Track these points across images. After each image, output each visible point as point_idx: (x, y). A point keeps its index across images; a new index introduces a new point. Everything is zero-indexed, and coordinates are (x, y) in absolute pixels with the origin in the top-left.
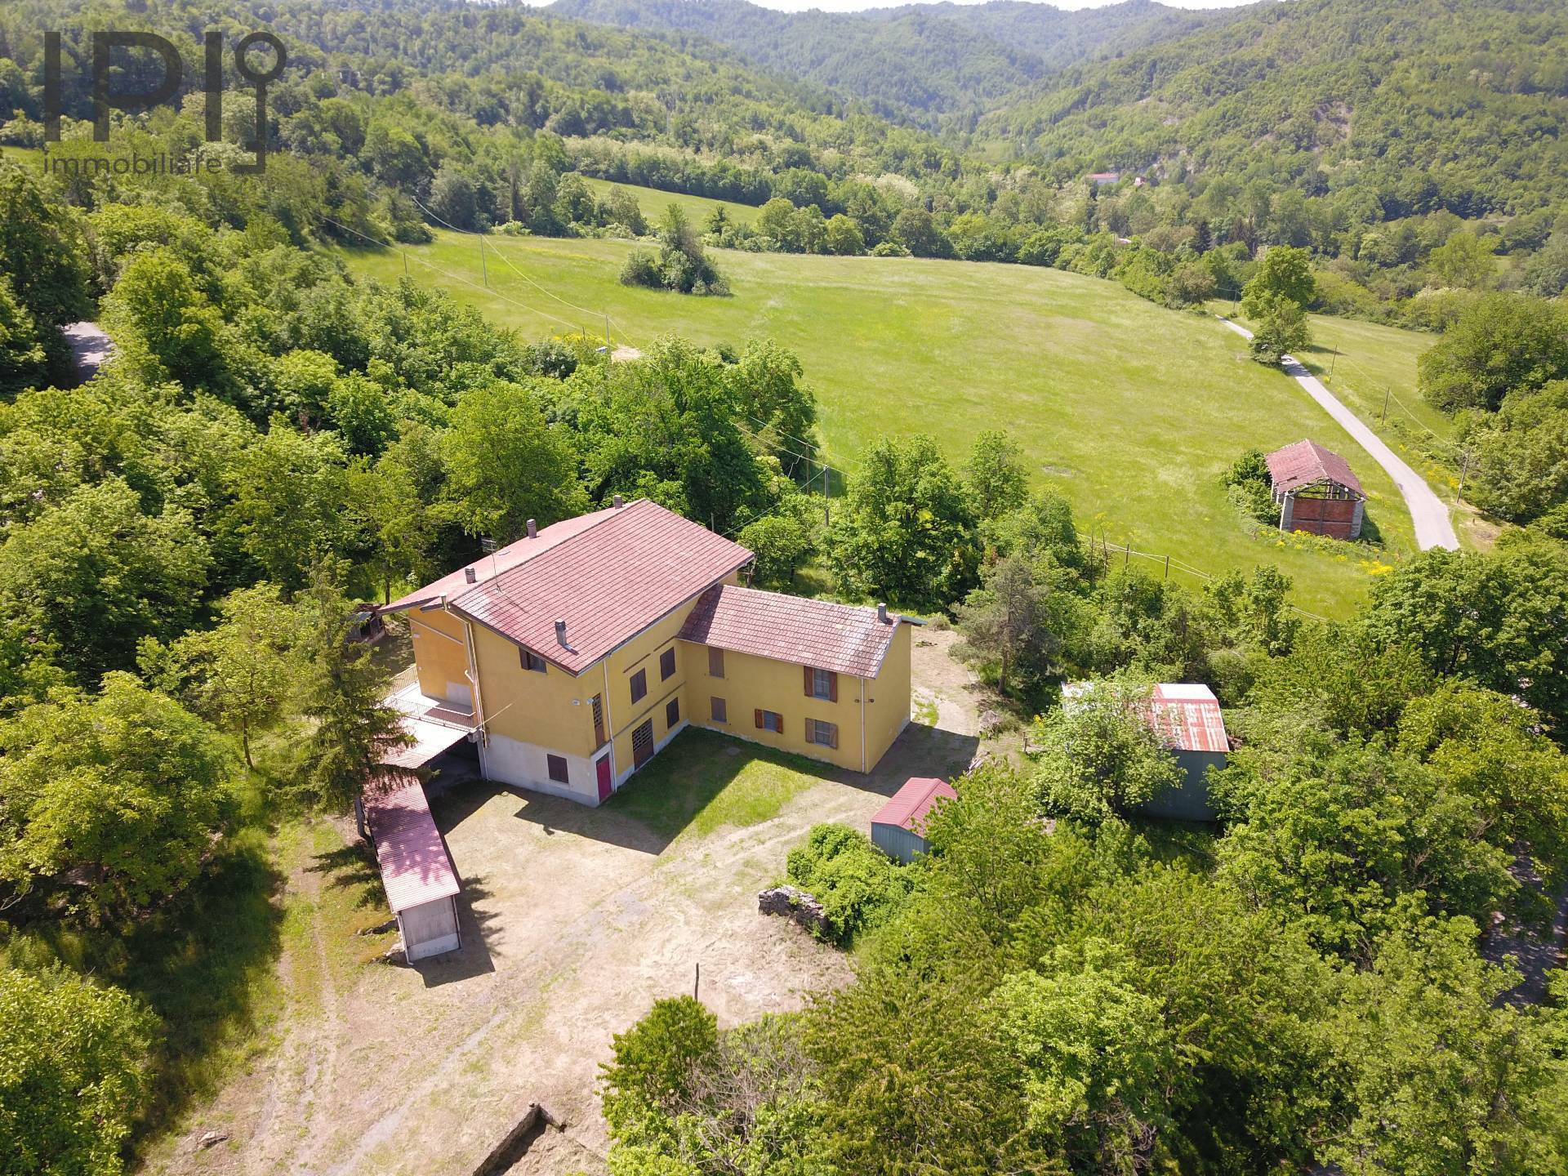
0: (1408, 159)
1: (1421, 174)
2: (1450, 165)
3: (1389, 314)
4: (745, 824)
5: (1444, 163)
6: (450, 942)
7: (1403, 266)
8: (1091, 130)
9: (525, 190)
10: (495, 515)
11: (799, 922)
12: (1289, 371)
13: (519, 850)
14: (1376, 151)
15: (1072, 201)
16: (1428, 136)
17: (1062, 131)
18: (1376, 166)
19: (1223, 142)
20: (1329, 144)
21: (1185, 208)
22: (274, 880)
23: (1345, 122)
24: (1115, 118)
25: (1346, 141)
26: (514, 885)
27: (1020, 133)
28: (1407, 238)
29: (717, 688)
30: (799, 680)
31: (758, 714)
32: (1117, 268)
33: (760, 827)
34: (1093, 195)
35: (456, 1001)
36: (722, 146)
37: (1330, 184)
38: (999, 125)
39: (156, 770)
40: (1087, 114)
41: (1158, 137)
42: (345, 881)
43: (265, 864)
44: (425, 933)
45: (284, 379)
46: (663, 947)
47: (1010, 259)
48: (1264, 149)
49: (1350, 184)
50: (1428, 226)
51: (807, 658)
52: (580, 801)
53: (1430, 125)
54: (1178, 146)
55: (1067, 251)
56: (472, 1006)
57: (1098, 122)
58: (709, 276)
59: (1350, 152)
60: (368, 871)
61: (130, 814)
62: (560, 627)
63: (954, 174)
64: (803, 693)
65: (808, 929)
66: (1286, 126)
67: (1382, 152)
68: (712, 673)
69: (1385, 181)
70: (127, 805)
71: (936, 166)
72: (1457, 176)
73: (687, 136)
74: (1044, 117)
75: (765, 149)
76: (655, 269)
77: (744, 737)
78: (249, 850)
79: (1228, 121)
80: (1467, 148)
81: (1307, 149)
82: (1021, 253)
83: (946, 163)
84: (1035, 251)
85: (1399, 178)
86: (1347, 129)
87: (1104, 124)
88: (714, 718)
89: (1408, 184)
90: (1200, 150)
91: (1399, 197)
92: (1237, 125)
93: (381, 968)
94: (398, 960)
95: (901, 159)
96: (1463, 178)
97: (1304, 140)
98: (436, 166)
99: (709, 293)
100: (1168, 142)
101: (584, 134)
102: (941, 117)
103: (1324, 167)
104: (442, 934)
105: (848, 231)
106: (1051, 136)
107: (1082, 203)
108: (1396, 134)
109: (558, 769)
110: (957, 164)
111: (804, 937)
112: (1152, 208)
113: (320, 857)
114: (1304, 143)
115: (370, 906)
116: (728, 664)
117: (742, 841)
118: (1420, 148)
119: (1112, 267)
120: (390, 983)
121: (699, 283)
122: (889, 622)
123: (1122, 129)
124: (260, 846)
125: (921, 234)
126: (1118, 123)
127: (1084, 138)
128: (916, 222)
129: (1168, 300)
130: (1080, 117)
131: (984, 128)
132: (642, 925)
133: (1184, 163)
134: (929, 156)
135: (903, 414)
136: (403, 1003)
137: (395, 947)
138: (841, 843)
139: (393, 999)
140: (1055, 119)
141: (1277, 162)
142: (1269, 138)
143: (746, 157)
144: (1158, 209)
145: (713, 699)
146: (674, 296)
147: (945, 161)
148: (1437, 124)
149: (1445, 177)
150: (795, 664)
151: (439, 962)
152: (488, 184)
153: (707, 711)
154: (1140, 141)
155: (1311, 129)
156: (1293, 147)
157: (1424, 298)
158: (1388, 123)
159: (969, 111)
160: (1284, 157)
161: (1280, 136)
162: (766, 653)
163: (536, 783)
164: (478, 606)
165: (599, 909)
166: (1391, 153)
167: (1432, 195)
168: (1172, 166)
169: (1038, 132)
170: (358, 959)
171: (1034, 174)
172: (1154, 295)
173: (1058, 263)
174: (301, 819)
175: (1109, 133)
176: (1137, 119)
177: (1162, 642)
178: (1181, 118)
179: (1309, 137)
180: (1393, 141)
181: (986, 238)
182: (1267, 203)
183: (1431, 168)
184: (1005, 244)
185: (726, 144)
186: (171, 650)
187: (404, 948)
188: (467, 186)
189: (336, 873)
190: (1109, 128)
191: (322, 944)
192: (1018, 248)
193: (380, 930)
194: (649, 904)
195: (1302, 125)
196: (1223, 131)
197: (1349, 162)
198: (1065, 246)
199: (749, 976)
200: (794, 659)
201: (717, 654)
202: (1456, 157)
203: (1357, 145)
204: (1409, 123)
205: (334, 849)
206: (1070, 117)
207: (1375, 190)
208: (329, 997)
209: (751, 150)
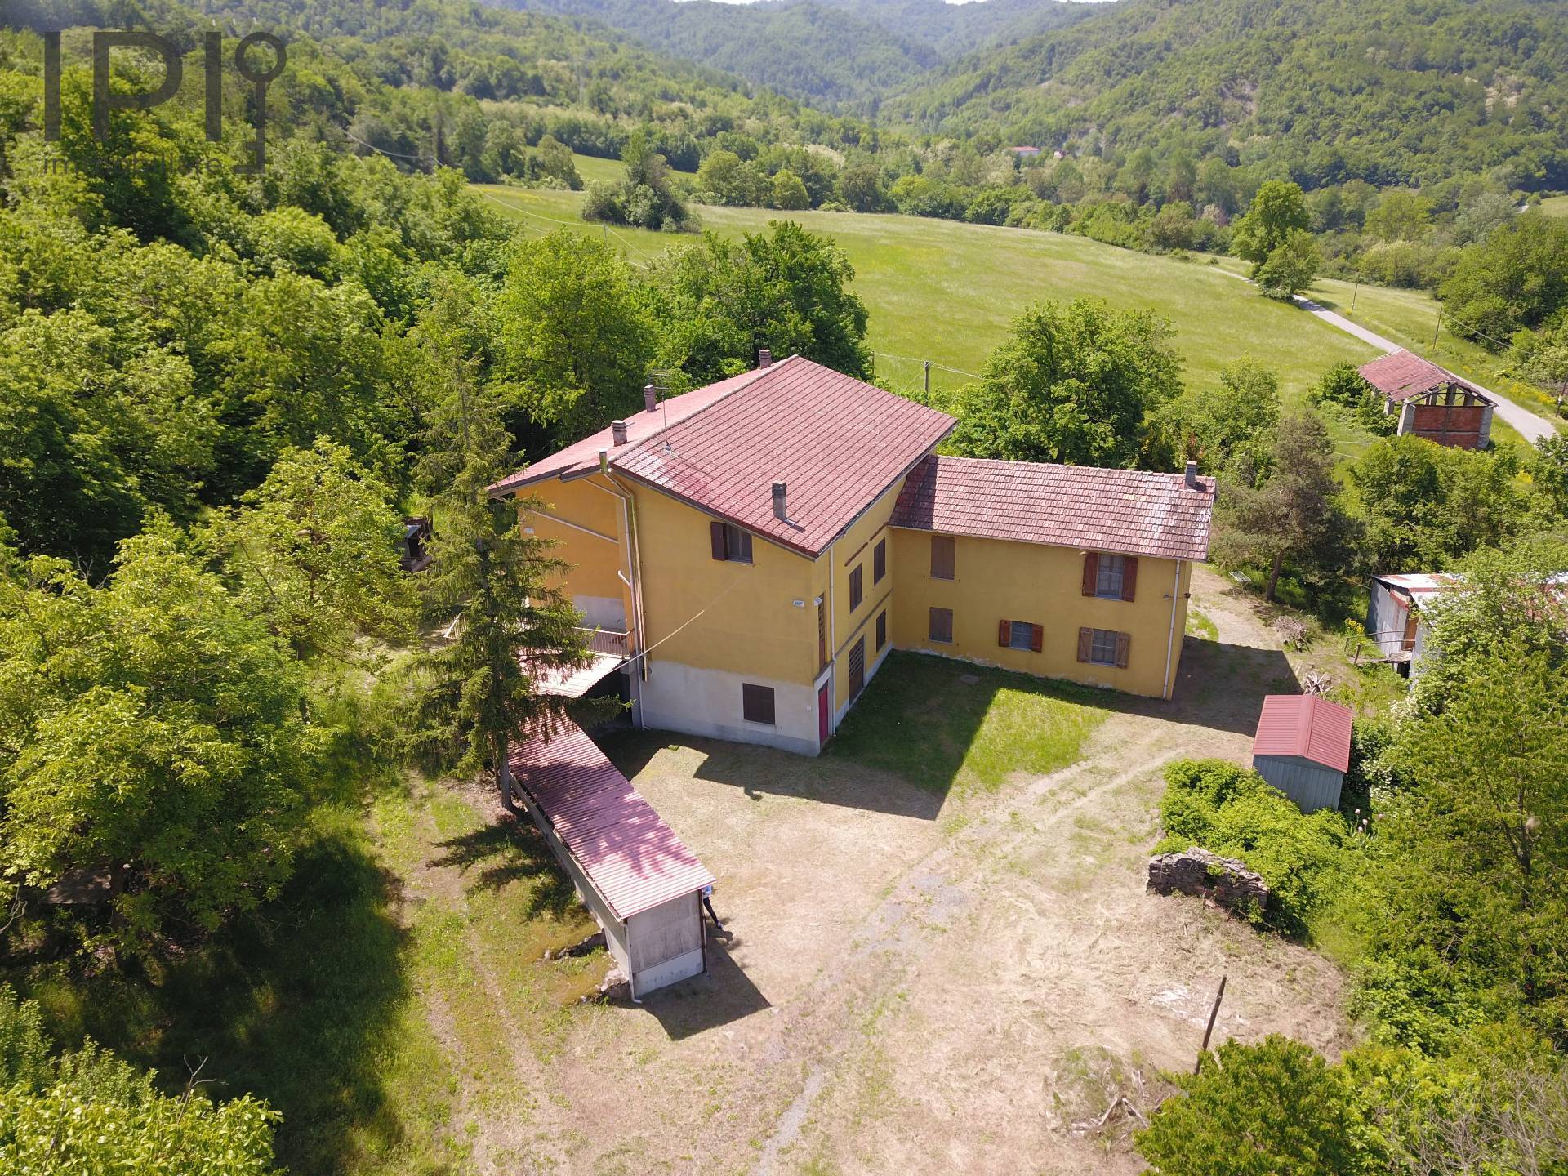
0: (1313, 134)
1: (1328, 149)
2: (1355, 139)
3: (1341, 270)
4: (1045, 770)
5: (1348, 138)
6: (690, 963)
7: (1329, 232)
8: (995, 113)
9: (451, 140)
10: (572, 395)
11: (1221, 902)
12: (1301, 306)
13: (732, 821)
14: (1282, 127)
15: (998, 171)
16: (1332, 111)
17: (966, 114)
18: (1284, 142)
19: (1133, 119)
20: (1236, 120)
21: (1111, 177)
22: (383, 884)
23: (1249, 99)
24: (1018, 101)
25: (1253, 118)
26: (745, 871)
27: (923, 117)
28: (1332, 204)
29: (940, 593)
30: (1074, 573)
31: (1004, 626)
32: (1074, 224)
33: (1067, 774)
34: (1017, 166)
35: (733, 1059)
36: (640, 114)
37: (1242, 158)
38: (902, 110)
39: (211, 701)
40: (990, 99)
41: (1068, 116)
42: (497, 878)
43: (361, 858)
44: (657, 951)
45: (266, 241)
46: (1023, 952)
47: (959, 216)
48: (1173, 126)
49: (1261, 158)
50: (1349, 194)
51: (1095, 540)
52: (790, 748)
53: (1333, 101)
54: (1088, 125)
55: (1017, 210)
56: (761, 1065)
57: (1002, 105)
58: (678, 214)
59: (1257, 128)
60: (527, 861)
61: (190, 767)
62: (779, 492)
63: (874, 148)
64: (1079, 592)
65: (1238, 913)
66: (1194, 103)
67: (1288, 128)
68: (935, 574)
69: (1293, 155)
70: (186, 753)
71: (855, 140)
72: (1363, 150)
73: (600, 103)
74: (947, 101)
75: (686, 117)
76: (619, 205)
77: (977, 661)
78: (334, 839)
79: (1136, 100)
80: (1369, 123)
81: (1215, 125)
82: (968, 214)
83: (865, 137)
84: (983, 210)
85: (1307, 153)
86: (1252, 106)
87: (1008, 107)
88: (932, 637)
89: (1316, 157)
90: (1110, 128)
91: (1308, 171)
92: (1145, 103)
93: (597, 1011)
94: (620, 996)
95: (819, 134)
96: (1368, 152)
97: (1212, 117)
98: (352, 114)
99: (680, 230)
100: (1077, 120)
101: (494, 98)
102: (839, 104)
103: (1233, 143)
104: (682, 951)
105: (795, 187)
106: (955, 119)
107: (1008, 174)
108: (1301, 110)
109: (759, 704)
110: (875, 139)
111: (1234, 926)
112: (1081, 177)
113: (448, 844)
114: (1211, 121)
115: (547, 915)
116: (963, 560)
117: (1053, 793)
118: (1325, 123)
119: (1068, 223)
120: (619, 1034)
121: (668, 220)
122: (1201, 488)
123: (1026, 111)
124: (350, 833)
125: (865, 194)
126: (1023, 106)
127: (989, 121)
128: (860, 181)
129: (1146, 247)
130: (983, 100)
131: (885, 113)
132: (974, 920)
133: (1097, 139)
134: (847, 130)
135: (938, 338)
136: (649, 1067)
137: (612, 975)
138: (1227, 785)
139: (630, 1062)
140: (959, 103)
141: (1187, 139)
142: (1177, 116)
143: (668, 123)
144: (1086, 180)
145: (933, 611)
146: (642, 232)
147: (863, 135)
148: (1339, 100)
149: (1349, 151)
150: (1077, 549)
151: (679, 996)
152: (408, 133)
153: (924, 629)
154: (1050, 120)
155: (1219, 106)
156: (1201, 124)
157: (1378, 252)
158: (1293, 99)
159: (867, 99)
160: (1193, 134)
161: (1188, 113)
162: (1030, 537)
163: (721, 728)
164: (649, 467)
165: (891, 899)
166: (1297, 128)
167: (1341, 168)
168: (1085, 142)
169: (942, 116)
170: (558, 998)
171: (954, 147)
172: (1130, 243)
173: (1008, 221)
174: (396, 791)
175: (1014, 115)
176: (1040, 101)
177: (1452, 529)
178: (1084, 100)
179: (1217, 114)
180: (1298, 117)
181: (931, 198)
182: (1192, 171)
183: (1337, 143)
184: (951, 204)
185: (645, 111)
186: (192, 537)
187: (627, 977)
188: (387, 133)
189: (481, 866)
190: (1013, 110)
191: (491, 980)
192: (964, 209)
193: (579, 951)
194: (967, 886)
195: (1209, 102)
196: (1132, 108)
197: (1257, 138)
198: (1013, 206)
199: (1181, 991)
200: (1076, 542)
201: (946, 544)
202: (1359, 132)
203: (1263, 121)
204: (1313, 99)
205: (469, 830)
206: (973, 101)
207: (1285, 164)
208: (525, 1064)
209: (672, 117)
